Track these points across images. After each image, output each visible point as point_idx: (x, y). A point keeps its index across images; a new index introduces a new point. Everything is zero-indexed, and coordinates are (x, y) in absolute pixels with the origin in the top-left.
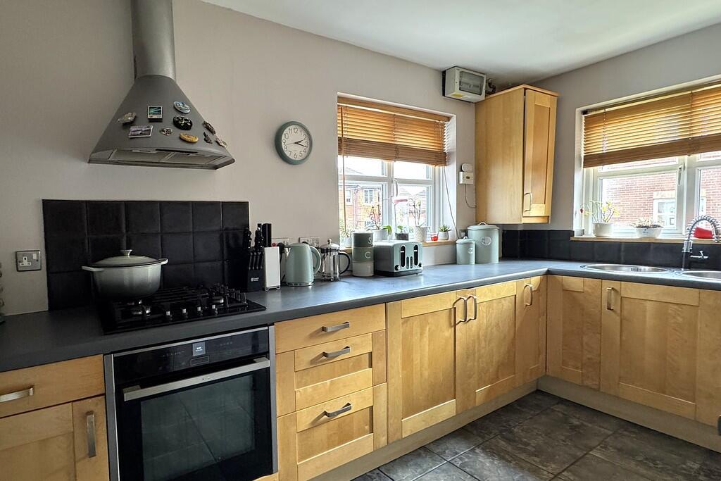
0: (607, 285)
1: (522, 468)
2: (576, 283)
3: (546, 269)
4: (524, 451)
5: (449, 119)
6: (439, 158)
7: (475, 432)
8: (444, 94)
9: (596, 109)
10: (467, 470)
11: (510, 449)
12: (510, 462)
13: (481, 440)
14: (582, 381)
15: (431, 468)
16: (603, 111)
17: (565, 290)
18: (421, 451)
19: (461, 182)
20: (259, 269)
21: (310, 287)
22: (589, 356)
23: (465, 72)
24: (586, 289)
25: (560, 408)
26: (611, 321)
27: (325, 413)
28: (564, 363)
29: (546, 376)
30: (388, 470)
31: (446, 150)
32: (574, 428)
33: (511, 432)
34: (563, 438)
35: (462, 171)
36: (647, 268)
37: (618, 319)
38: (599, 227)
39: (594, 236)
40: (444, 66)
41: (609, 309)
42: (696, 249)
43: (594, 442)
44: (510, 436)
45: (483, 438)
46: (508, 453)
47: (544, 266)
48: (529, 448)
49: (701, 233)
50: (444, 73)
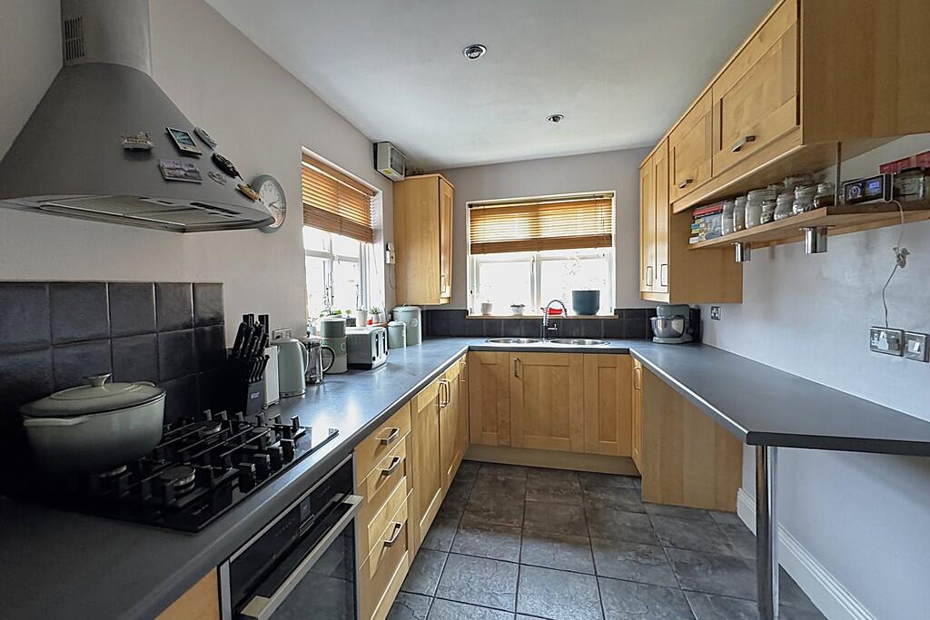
0: (514, 357)
1: (500, 532)
2: (489, 355)
3: (467, 347)
4: (490, 517)
5: (375, 193)
6: (367, 234)
7: (447, 516)
8: (376, 168)
9: (478, 205)
10: (469, 553)
11: (480, 520)
12: (489, 530)
13: (457, 521)
14: (498, 442)
15: (441, 565)
16: (482, 207)
17: (482, 364)
18: (421, 554)
19: (388, 262)
20: (260, 379)
21: (304, 396)
22: (503, 418)
23: (395, 149)
24: (498, 361)
25: (484, 470)
26: (517, 385)
27: (386, 544)
28: (483, 430)
29: (471, 445)
30: (410, 587)
31: (372, 226)
32: (504, 483)
33: (471, 504)
34: (503, 495)
35: (387, 250)
36: (525, 339)
37: (521, 383)
38: (486, 307)
39: (481, 314)
40: (377, 138)
41: (516, 376)
42: (552, 322)
43: (522, 491)
44: (472, 509)
45: (456, 518)
46: (481, 523)
47: (467, 343)
48: (491, 513)
49: (552, 311)
50: (375, 145)
